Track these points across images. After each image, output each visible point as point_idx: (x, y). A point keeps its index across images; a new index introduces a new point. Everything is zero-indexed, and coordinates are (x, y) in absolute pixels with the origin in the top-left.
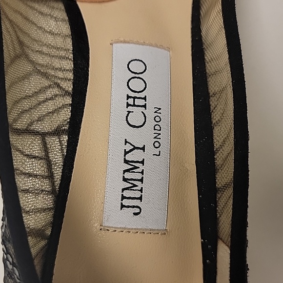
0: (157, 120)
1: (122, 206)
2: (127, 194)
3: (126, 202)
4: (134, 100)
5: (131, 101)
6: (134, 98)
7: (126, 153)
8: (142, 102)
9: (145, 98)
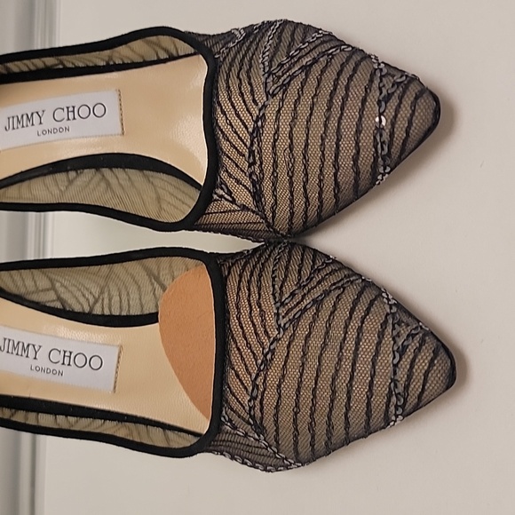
0: (54, 372)
1: (5, 339)
2: (11, 343)
3: (7, 341)
4: (68, 358)
5: (67, 354)
6: (70, 357)
7: (34, 346)
8: (66, 362)
9: (69, 365)
